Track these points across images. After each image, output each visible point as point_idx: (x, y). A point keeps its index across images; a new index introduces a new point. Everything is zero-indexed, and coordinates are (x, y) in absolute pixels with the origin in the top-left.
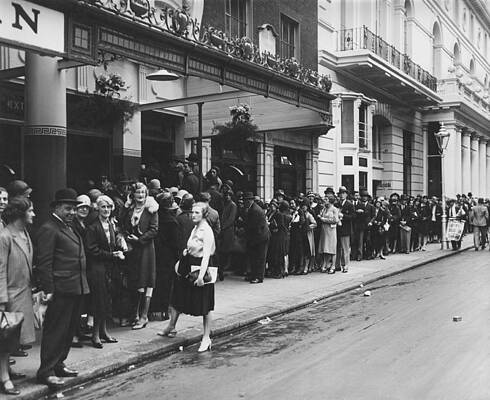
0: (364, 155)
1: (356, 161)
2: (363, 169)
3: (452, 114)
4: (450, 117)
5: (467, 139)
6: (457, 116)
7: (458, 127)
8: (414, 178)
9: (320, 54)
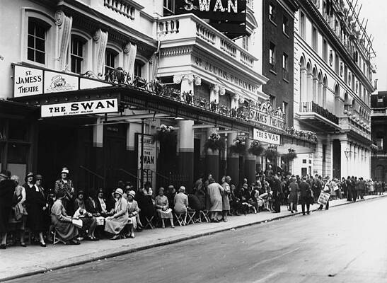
0: (310, 159)
1: (308, 161)
2: (310, 165)
3: (346, 135)
4: (345, 137)
5: (353, 147)
6: (348, 136)
7: (348, 142)
8: (326, 168)
9: (294, 115)
